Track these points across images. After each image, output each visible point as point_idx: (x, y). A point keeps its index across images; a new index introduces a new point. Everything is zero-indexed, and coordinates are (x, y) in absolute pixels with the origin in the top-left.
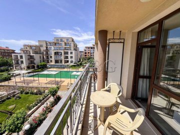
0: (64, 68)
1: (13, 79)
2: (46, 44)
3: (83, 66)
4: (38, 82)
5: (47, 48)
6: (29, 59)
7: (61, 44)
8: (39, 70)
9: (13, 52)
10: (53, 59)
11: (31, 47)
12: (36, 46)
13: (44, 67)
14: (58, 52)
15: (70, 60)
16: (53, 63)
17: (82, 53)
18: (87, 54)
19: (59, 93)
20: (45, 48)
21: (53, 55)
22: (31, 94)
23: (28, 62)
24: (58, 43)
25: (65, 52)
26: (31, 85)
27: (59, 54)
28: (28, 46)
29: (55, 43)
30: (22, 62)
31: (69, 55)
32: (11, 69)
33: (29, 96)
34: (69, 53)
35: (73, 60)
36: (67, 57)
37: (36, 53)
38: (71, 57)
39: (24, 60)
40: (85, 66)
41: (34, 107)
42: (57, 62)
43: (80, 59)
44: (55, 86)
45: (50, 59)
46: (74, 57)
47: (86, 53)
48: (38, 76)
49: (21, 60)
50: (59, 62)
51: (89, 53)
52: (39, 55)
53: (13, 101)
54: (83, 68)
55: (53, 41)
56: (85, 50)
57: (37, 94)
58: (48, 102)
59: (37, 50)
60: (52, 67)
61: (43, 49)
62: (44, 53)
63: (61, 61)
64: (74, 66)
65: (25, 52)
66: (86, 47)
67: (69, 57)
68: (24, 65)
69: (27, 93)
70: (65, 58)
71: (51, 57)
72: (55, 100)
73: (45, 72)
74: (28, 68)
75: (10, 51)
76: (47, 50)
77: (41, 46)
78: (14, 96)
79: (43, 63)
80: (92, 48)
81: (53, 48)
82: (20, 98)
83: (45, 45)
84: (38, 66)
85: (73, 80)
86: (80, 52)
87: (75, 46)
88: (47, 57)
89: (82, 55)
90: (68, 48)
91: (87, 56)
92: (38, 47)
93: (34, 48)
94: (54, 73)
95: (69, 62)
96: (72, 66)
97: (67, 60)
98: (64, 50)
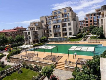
2: (46, 19)
3: (84, 38)
5: (47, 22)
6: (34, 35)
7: (58, 17)
10: (52, 33)
11: (35, 24)
14: (56, 25)
15: (68, 32)
16: (52, 37)
17: (83, 23)
18: (89, 23)
20: (45, 23)
21: (52, 29)
22: (30, 69)
23: (34, 37)
24: (56, 16)
25: (63, 24)
27: (58, 27)
28: (33, 23)
29: (54, 17)
31: (68, 27)
34: (67, 25)
35: (72, 31)
36: (65, 30)
37: (39, 28)
38: (70, 29)
39: (31, 35)
40: (87, 37)
42: (55, 35)
43: (80, 30)
45: (50, 33)
46: (72, 29)
47: (87, 22)
49: (29, 36)
50: (58, 34)
51: (91, 21)
52: (41, 30)
54: (85, 40)
55: (52, 15)
56: (86, 19)
57: (35, 70)
59: (40, 26)
60: (52, 40)
61: (44, 24)
62: (45, 28)
63: (60, 34)
65: (32, 29)
66: (87, 15)
67: (68, 29)
68: (31, 40)
69: (27, 68)
70: (63, 31)
71: (51, 31)
75: (24, 30)
77: (42, 22)
79: (44, 37)
80: (95, 14)
81: (51, 22)
82: (22, 72)
83: (45, 21)
86: (80, 22)
87: (74, 16)
88: (48, 31)
89: (82, 25)
90: (66, 19)
91: (89, 26)
92: (40, 23)
93: (37, 24)
94: (50, 47)
95: (68, 34)
96: (71, 39)
97: (66, 32)
98: (62, 22)
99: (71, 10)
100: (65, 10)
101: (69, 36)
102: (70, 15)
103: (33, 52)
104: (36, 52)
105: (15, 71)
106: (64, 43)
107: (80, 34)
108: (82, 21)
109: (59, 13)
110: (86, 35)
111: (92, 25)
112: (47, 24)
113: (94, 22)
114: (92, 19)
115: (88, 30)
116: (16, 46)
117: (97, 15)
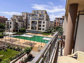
0: (37, 34)
1: (5, 38)
2: (27, 15)
3: (52, 33)
4: (18, 41)
5: (27, 17)
6: (15, 25)
7: (36, 16)
8: (20, 33)
9: (7, 19)
10: (30, 26)
11: (17, 17)
12: (20, 16)
13: (23, 32)
14: (34, 21)
15: (42, 27)
16: (30, 29)
18: (57, 24)
19: (32, 53)
20: (26, 18)
21: (30, 23)
22: (13, 49)
23: (14, 27)
24: (35, 15)
25: (39, 21)
26: (14, 43)
27: (35, 23)
28: (15, 16)
29: (33, 15)
30: (11, 27)
31: (42, 24)
32: (4, 31)
33: (12, 51)
34: (42, 22)
35: (45, 28)
37: (20, 21)
38: (44, 26)
39: (12, 25)
40: (54, 33)
41: (14, 59)
42: (32, 28)
43: (50, 28)
44: (29, 46)
45: (28, 26)
46: (45, 26)
47: (55, 23)
48: (19, 37)
49: (10, 25)
51: (58, 23)
52: (21, 23)
53: (3, 52)
54: (52, 35)
55: (32, 13)
56: (55, 21)
57: (17, 50)
58: (23, 57)
59: (21, 19)
60: (30, 32)
61: (24, 18)
62: (25, 21)
63: (36, 28)
64: (45, 33)
65: (13, 20)
66: (56, 18)
67: (42, 26)
69: (11, 48)
70: (38, 26)
71: (29, 25)
72: (28, 57)
73: (24, 35)
74: (14, 31)
75: (5, 19)
76: (27, 20)
77: (23, 16)
78: (4, 49)
79: (23, 29)
80: (61, 19)
81: (31, 18)
82: (7, 51)
83: (26, 16)
84: (20, 30)
85: (43, 43)
86: (51, 22)
87: (47, 17)
88: (27, 24)
89: (52, 24)
90: (42, 18)
91: (56, 26)
93: (19, 17)
95: (42, 29)
96: (43, 33)
97: (40, 27)
98: (38, 20)
100: (42, 11)
101: (42, 31)
102: (45, 16)
106: (38, 35)
107: (50, 30)
108: (52, 22)
109: (38, 13)
111: (59, 25)
114: (59, 22)
115: (55, 29)
117: (62, 20)
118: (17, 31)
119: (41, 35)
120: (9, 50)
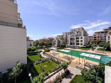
2: (66, 34)
3: (92, 48)
5: (66, 36)
6: (58, 42)
9: (54, 39)
11: (59, 36)
12: (61, 36)
14: (72, 38)
15: (80, 43)
16: (69, 45)
17: (91, 38)
18: (97, 38)
21: (69, 40)
24: (73, 33)
25: (76, 38)
26: (55, 56)
28: (58, 36)
29: (71, 33)
31: (80, 40)
32: (52, 46)
33: (53, 63)
34: (80, 38)
35: (83, 43)
36: (78, 41)
38: (82, 41)
39: (56, 42)
40: (95, 48)
42: (71, 44)
43: (89, 42)
44: (67, 61)
45: (68, 42)
46: (83, 41)
47: (95, 37)
50: (73, 44)
51: (99, 37)
52: (62, 40)
53: (47, 63)
54: (93, 50)
56: (95, 35)
57: (57, 63)
61: (64, 37)
62: (65, 39)
63: (74, 43)
65: (57, 39)
66: (96, 33)
67: (80, 41)
68: (56, 45)
69: (53, 61)
70: (76, 42)
71: (68, 41)
73: (63, 50)
74: (58, 46)
77: (64, 35)
78: (48, 60)
79: (64, 44)
81: (69, 36)
82: (49, 62)
84: (61, 46)
86: (90, 37)
87: (85, 33)
88: (66, 41)
89: (91, 39)
90: (79, 34)
91: (97, 40)
92: (62, 36)
94: (67, 51)
95: (80, 44)
96: (82, 48)
97: (78, 43)
98: (76, 36)
99: (83, 29)
100: (79, 29)
101: (80, 46)
102: (82, 32)
103: (57, 52)
104: (58, 53)
105: (46, 61)
106: (77, 50)
107: (89, 45)
108: (91, 37)
109: (75, 31)
110: (94, 46)
111: (100, 39)
112: (66, 37)
113: (101, 37)
115: (95, 43)
116: (48, 47)
117: (104, 33)
118: (59, 46)
119: (79, 50)
120: (51, 61)
